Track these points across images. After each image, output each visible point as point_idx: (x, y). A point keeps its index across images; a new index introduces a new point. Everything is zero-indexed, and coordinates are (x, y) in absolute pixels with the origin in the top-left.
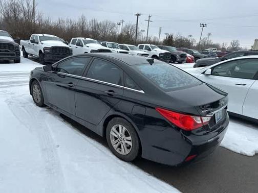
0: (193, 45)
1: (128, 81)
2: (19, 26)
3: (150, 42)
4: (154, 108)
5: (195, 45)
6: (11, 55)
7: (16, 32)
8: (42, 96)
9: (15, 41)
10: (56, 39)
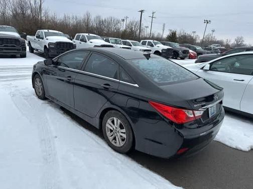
0: (197, 42)
1: (123, 75)
2: (26, 22)
3: (153, 38)
4: (147, 102)
5: (198, 41)
6: (18, 50)
7: (23, 28)
8: (43, 89)
9: (21, 36)
10: (60, 35)
